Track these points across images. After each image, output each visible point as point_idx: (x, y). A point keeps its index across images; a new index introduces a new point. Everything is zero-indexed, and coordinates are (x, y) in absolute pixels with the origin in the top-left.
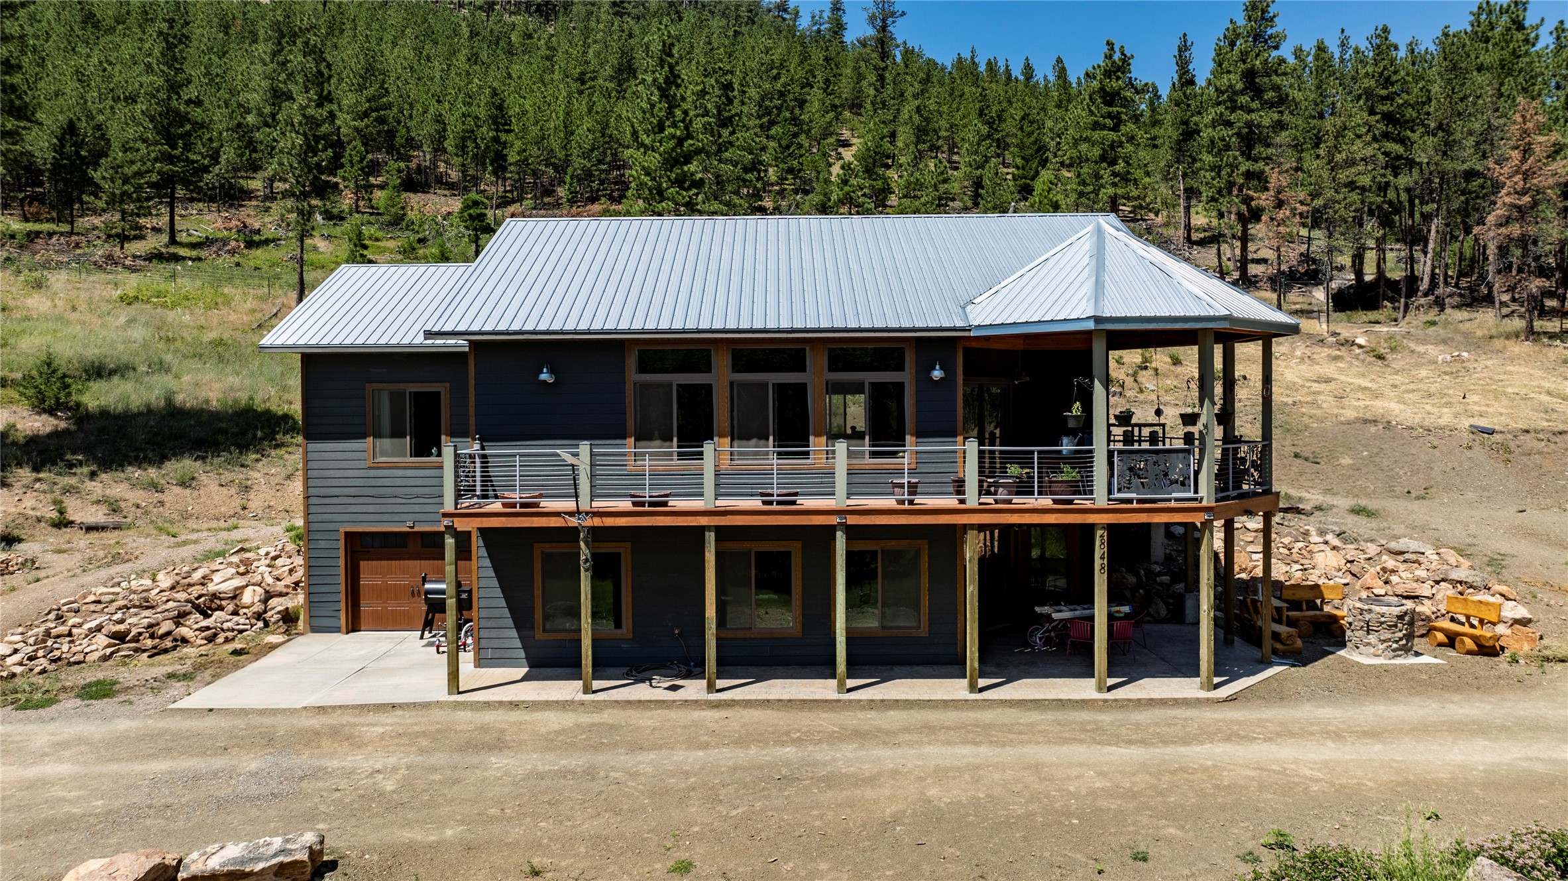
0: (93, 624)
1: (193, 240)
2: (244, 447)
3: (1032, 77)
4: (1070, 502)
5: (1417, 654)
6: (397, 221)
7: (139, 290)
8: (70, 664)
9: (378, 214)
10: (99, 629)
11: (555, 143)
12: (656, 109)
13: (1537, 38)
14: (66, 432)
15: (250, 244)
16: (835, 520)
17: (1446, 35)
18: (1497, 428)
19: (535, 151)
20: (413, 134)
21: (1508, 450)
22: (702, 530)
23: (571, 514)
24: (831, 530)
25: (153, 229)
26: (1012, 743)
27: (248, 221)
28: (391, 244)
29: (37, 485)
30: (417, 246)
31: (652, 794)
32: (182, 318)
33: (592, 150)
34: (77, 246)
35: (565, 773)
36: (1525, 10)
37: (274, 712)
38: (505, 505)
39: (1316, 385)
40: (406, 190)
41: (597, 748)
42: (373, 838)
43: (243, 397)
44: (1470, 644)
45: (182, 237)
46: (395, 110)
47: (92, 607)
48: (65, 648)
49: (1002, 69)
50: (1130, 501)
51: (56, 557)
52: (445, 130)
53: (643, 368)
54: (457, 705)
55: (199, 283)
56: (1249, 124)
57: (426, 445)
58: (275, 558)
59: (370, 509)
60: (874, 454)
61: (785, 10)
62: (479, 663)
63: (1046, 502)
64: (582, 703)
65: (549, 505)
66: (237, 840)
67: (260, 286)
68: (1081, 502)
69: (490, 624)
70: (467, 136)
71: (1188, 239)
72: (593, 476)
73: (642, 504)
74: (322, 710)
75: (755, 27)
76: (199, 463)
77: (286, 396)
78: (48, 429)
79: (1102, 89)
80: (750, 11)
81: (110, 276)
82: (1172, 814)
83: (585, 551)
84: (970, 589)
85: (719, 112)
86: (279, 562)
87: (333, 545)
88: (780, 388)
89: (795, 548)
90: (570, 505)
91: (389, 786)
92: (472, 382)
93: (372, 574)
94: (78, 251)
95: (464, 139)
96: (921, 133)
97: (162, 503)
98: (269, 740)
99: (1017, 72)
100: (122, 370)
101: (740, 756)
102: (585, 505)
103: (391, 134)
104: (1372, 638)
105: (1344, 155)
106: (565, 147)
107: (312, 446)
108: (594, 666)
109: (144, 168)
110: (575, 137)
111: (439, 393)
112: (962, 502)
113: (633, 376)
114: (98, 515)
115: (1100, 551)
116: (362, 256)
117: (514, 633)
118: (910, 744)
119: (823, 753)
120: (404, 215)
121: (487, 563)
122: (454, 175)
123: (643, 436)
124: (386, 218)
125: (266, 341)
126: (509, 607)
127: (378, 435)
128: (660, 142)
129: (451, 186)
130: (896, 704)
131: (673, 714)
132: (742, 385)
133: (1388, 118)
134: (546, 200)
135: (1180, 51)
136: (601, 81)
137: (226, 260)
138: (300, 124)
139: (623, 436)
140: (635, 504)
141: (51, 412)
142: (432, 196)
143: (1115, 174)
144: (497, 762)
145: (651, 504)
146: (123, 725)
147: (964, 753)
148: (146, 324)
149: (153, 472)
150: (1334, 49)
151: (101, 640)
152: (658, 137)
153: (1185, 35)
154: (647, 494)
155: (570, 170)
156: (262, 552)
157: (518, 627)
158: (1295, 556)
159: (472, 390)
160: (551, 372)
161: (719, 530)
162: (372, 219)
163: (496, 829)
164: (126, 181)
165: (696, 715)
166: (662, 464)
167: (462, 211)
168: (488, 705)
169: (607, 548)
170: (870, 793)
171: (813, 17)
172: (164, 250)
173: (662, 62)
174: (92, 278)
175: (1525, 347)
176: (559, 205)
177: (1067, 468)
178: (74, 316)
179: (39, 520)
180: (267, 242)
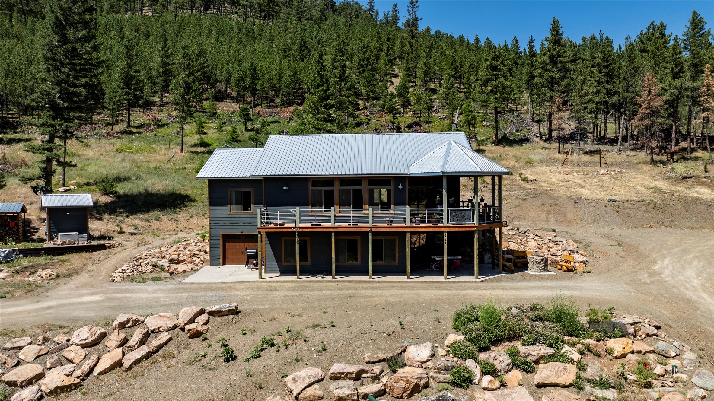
0: (146, 262)
1: (136, 124)
2: (176, 207)
3: (479, 43)
4: (437, 224)
5: (549, 271)
6: (213, 115)
7: (122, 147)
8: (143, 273)
9: (206, 112)
10: (148, 263)
11: (275, 82)
12: (316, 80)
13: (670, 40)
14: (115, 202)
15: (159, 126)
16: (369, 230)
17: (642, 34)
18: (617, 200)
19: (267, 84)
20: (217, 78)
21: (619, 208)
22: (331, 232)
23: (294, 228)
24: (368, 232)
25: (121, 120)
26: (414, 290)
27: (157, 116)
28: (212, 125)
29: (111, 220)
30: (222, 126)
31: (317, 299)
32: (140, 157)
33: (290, 84)
34: (95, 128)
35: (294, 296)
36: (665, 29)
37: (211, 283)
38: (275, 225)
39: (562, 183)
40: (215, 101)
41: (302, 290)
42: (248, 307)
43: (171, 189)
44: (565, 268)
45: (132, 124)
46: (210, 68)
47: (145, 257)
48: (140, 268)
49: (466, 40)
50: (454, 224)
51: (126, 243)
52: (230, 76)
53: (314, 185)
54: (262, 282)
55: (143, 143)
56: (551, 77)
57: (246, 207)
58: (196, 243)
59: (229, 227)
60: (381, 211)
61: (372, 11)
62: (265, 272)
63: (430, 224)
64: (297, 281)
65: (287, 225)
66: (217, 305)
67: (166, 144)
68: (440, 224)
69: (269, 260)
70: (241, 79)
71: (533, 120)
72: (300, 217)
73: (314, 225)
74: (224, 283)
75: (359, 19)
76: (160, 212)
77: (185, 188)
78: (109, 201)
79: (491, 65)
80: (357, 11)
81: (110, 141)
82: (449, 304)
83: (297, 239)
84: (407, 250)
85: (340, 76)
86: (198, 244)
87: (218, 238)
88: (354, 191)
89: (359, 238)
90: (294, 225)
91: (248, 298)
92: (264, 189)
93: (230, 247)
94: (97, 131)
95: (239, 80)
96: (426, 73)
97: (150, 226)
98: (212, 289)
99: (472, 41)
100: (126, 179)
101: (341, 292)
102: (297, 226)
103: (209, 78)
104: (534, 266)
105: (584, 92)
106: (279, 83)
107: (212, 208)
108: (300, 273)
109: (120, 99)
110: (283, 79)
111: (250, 192)
112: (406, 224)
113: (311, 188)
114: (132, 230)
115: (445, 238)
116: (202, 131)
117: (276, 263)
118: (386, 290)
119: (363, 292)
120: (216, 113)
121: (268, 242)
122: (234, 94)
123: (314, 205)
124: (208, 114)
125: (199, 175)
126: (275, 255)
127: (232, 204)
128: (318, 92)
129: (233, 98)
130: (386, 282)
131: (322, 284)
132: (343, 190)
133: (607, 74)
134: (271, 104)
135: (530, 43)
136: (293, 51)
137: (150, 134)
138: (182, 84)
139: (307, 205)
140: (312, 225)
141: (108, 194)
142: (226, 103)
143: (496, 98)
144: (276, 293)
145: (316, 225)
146: (170, 286)
147: (401, 292)
148: (129, 161)
149: (146, 216)
150: (598, 38)
151: (149, 267)
152: (317, 90)
153: (532, 36)
154: (315, 222)
155: (281, 92)
156: (192, 241)
157: (277, 262)
158: (522, 243)
159: (263, 192)
160: (287, 186)
161: (335, 232)
162: (204, 114)
163: (278, 306)
164: (114, 104)
165: (329, 284)
166: (319, 214)
167: (240, 112)
168: (270, 282)
169: (304, 238)
170: (373, 299)
171: (385, 14)
172: (127, 130)
173: (318, 62)
174: (104, 142)
175: (647, 168)
176: (277, 106)
177: (436, 215)
178: (102, 157)
179: (114, 231)
180: (164, 125)
